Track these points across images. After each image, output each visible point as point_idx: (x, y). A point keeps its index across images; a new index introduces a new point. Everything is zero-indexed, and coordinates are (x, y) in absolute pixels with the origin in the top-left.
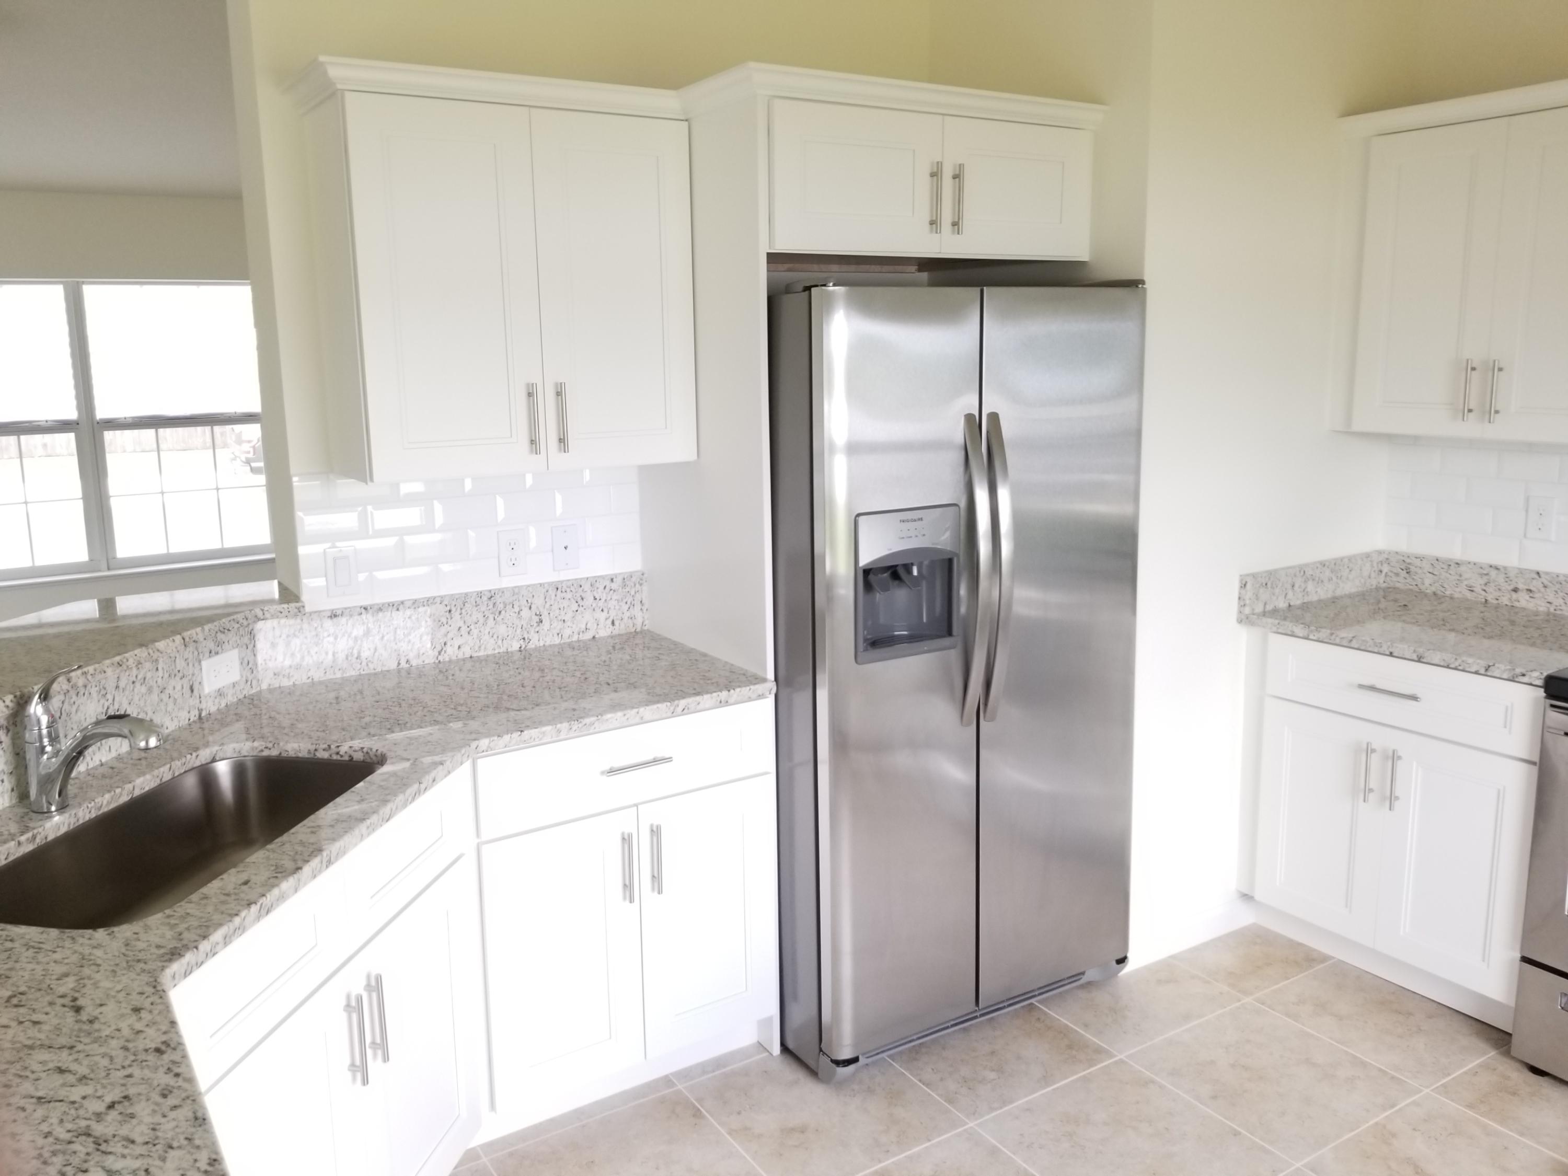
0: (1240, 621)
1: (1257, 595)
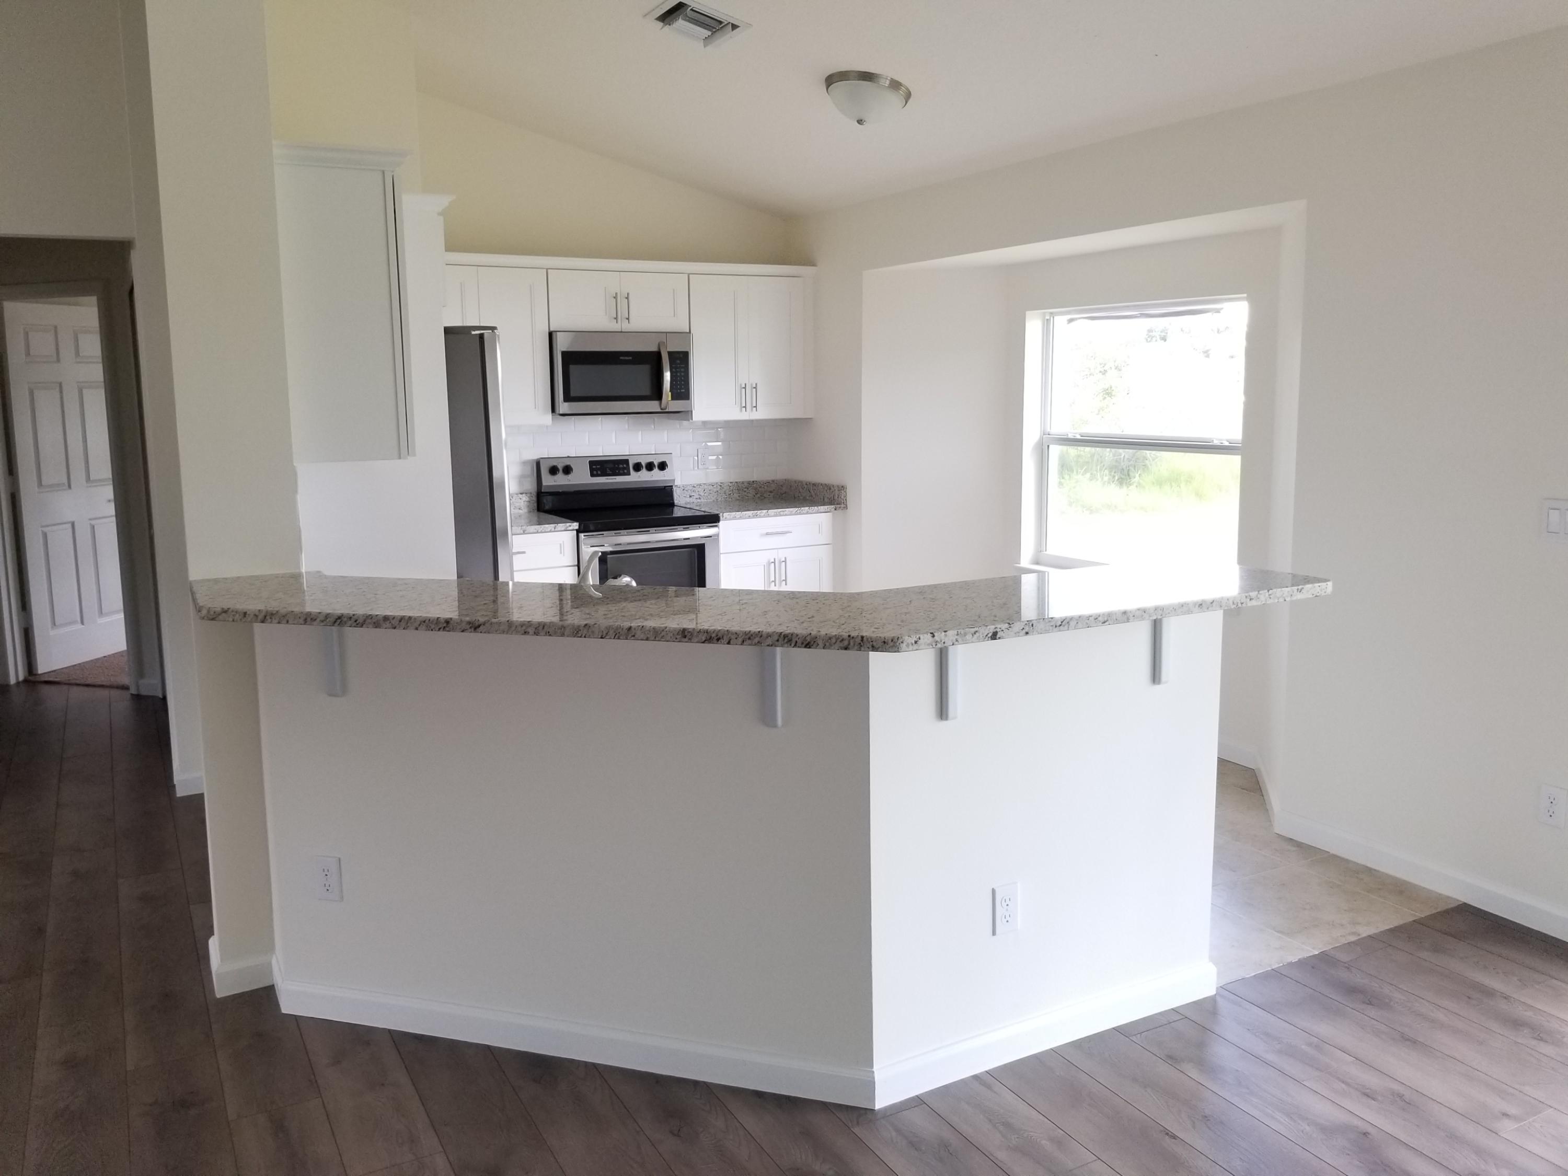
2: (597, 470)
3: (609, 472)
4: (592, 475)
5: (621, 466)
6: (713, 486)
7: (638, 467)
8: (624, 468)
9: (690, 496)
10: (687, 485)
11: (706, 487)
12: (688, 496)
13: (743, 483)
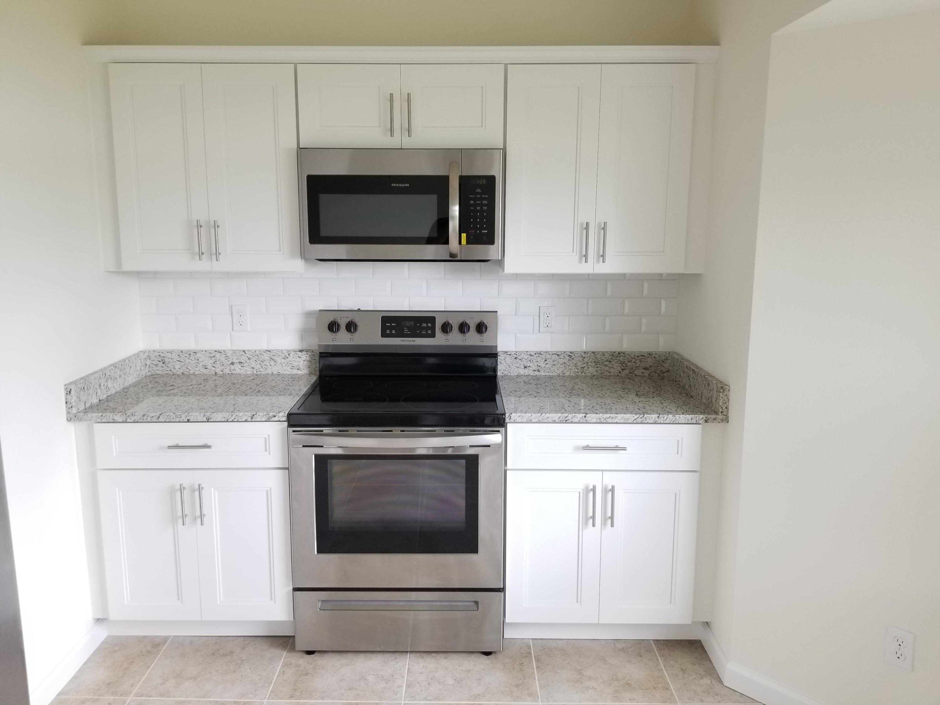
0: (69, 420)
1: (79, 398)
2: (391, 328)
3: (406, 331)
4: (384, 335)
5: (424, 325)
6: (558, 355)
7: (446, 328)
8: (427, 328)
9: (525, 367)
10: (521, 353)
11: (548, 356)
12: (523, 367)
13: (603, 354)
